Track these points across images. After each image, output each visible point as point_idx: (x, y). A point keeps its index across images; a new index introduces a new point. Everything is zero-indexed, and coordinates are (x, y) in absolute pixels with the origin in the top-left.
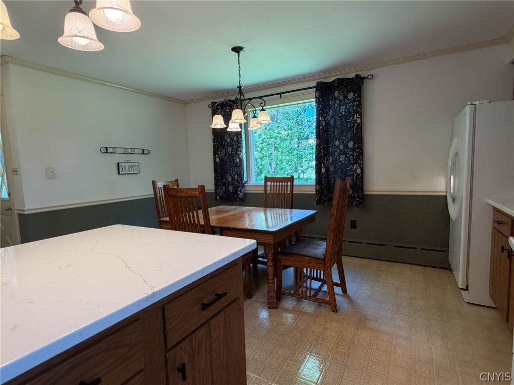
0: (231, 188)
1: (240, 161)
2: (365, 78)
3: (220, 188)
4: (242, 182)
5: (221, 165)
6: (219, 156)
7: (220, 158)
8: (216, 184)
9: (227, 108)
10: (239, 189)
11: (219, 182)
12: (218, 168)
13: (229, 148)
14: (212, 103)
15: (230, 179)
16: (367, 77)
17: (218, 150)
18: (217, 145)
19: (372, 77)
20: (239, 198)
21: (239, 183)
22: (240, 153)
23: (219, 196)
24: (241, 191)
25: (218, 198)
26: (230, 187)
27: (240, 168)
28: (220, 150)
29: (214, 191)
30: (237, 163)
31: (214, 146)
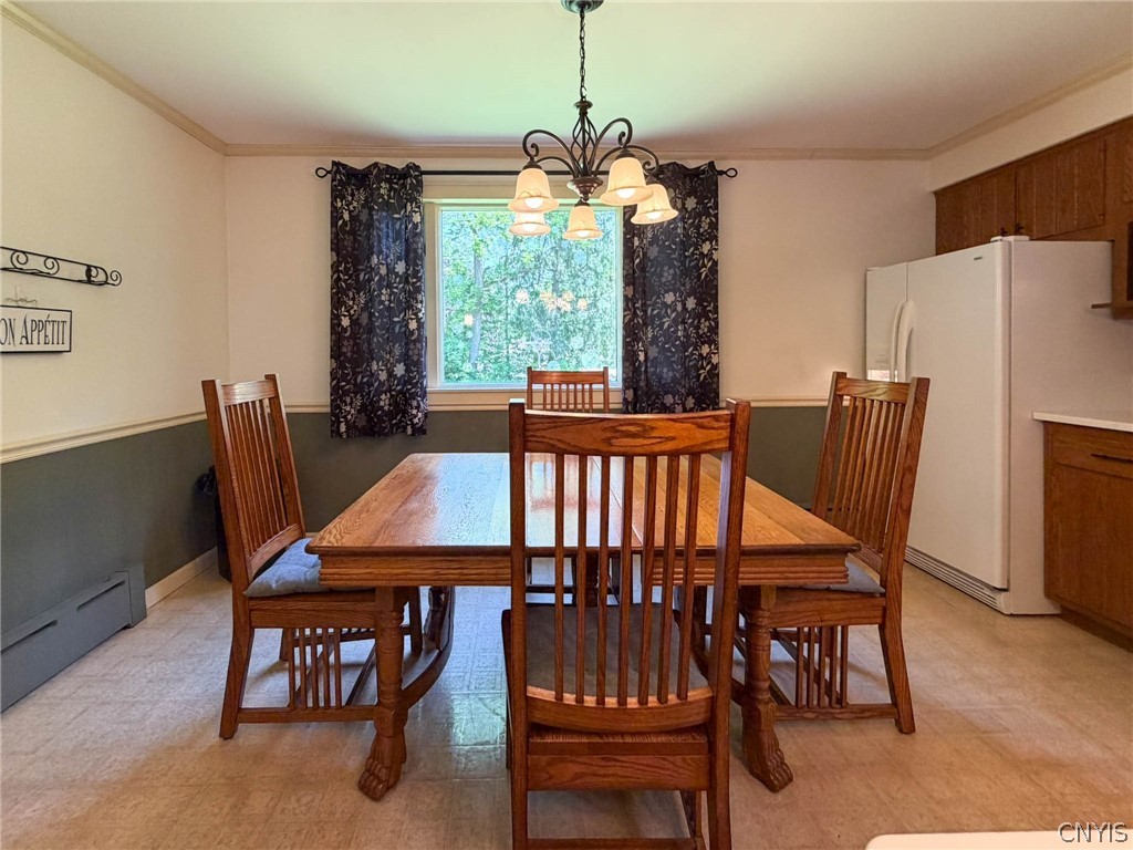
0: (384, 401)
1: (418, 329)
2: (721, 173)
3: (348, 400)
4: (422, 384)
5: (354, 336)
6: (348, 311)
7: (351, 316)
8: (335, 390)
9: (383, 185)
10: (415, 403)
11: (348, 383)
12: (345, 343)
13: (384, 291)
14: (334, 163)
15: (383, 376)
16: (725, 173)
17: (347, 296)
18: (345, 281)
19: (734, 173)
20: (413, 425)
21: (415, 385)
22: (419, 306)
23: (347, 422)
24: (418, 407)
25: (343, 428)
26: (383, 397)
27: (419, 345)
28: (351, 294)
29: (328, 410)
30: (412, 333)
31: (336, 283)
